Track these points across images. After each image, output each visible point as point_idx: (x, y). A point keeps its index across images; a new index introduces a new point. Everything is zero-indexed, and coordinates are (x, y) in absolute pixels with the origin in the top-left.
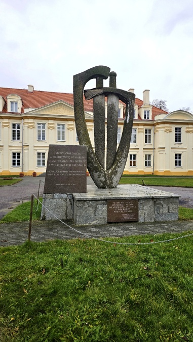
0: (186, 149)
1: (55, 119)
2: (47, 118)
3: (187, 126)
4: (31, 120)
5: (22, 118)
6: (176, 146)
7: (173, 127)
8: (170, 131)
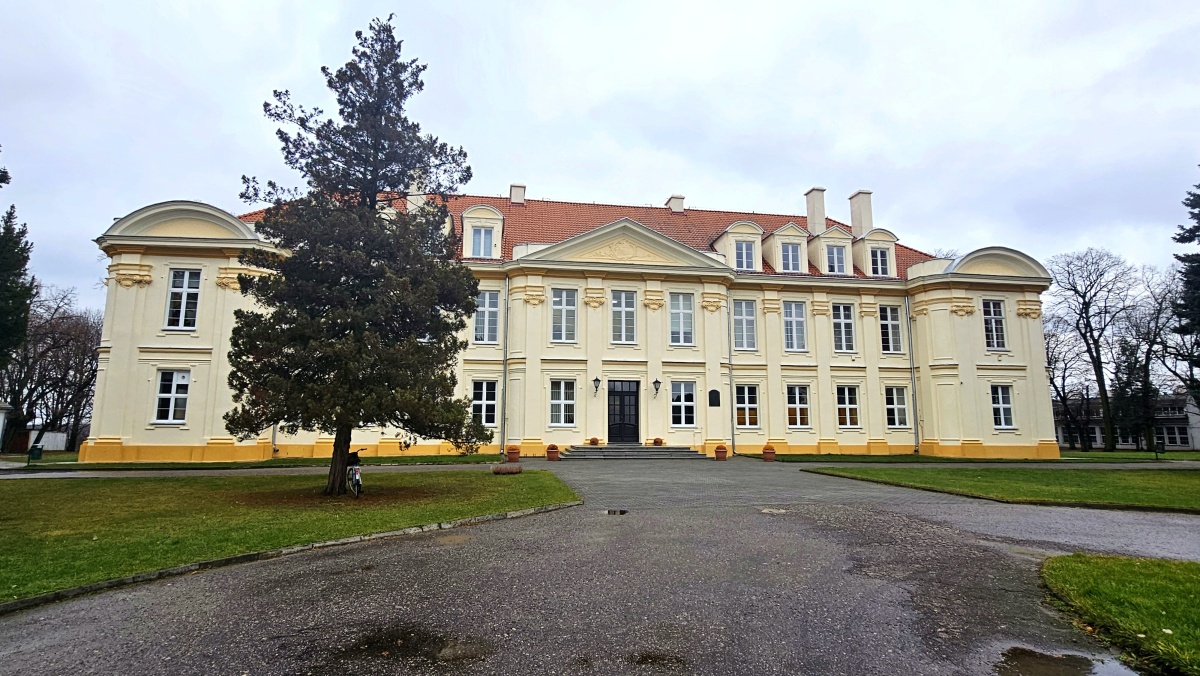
0: (1022, 369)
1: (607, 276)
2: (583, 272)
3: (1019, 297)
4: (534, 281)
5: (506, 276)
6: (993, 361)
7: (977, 300)
8: (970, 313)
